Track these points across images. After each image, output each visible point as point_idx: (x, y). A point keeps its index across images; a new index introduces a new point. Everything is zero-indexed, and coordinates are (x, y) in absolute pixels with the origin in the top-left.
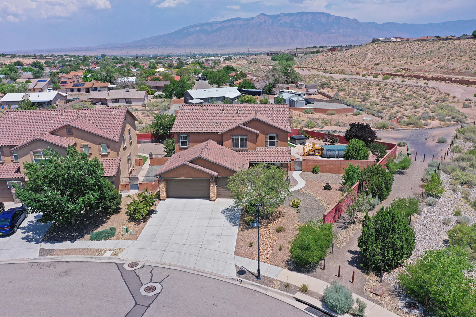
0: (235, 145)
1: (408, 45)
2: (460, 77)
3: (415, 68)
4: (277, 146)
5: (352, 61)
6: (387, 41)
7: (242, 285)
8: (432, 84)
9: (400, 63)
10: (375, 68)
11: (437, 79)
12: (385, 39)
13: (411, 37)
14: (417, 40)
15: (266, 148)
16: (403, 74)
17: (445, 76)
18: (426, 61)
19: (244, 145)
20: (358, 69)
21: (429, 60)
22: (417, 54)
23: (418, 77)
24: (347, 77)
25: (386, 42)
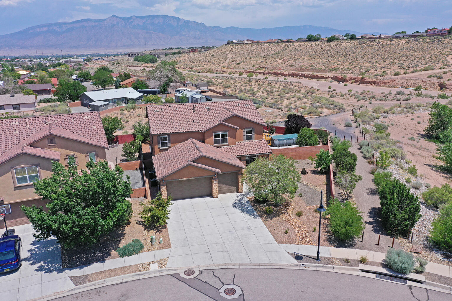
0: (217, 142)
1: (259, 46)
2: (311, 73)
3: (270, 66)
4: (253, 139)
5: (215, 61)
6: (241, 43)
7: (307, 268)
8: (290, 79)
9: (257, 62)
10: (237, 66)
11: (292, 75)
12: (238, 41)
13: (260, 40)
14: (266, 43)
15: (244, 142)
16: (263, 71)
17: (299, 73)
18: (278, 60)
19: (225, 141)
20: (222, 68)
21: (280, 60)
22: (268, 54)
23: (276, 74)
24: (218, 76)
25: (240, 44)
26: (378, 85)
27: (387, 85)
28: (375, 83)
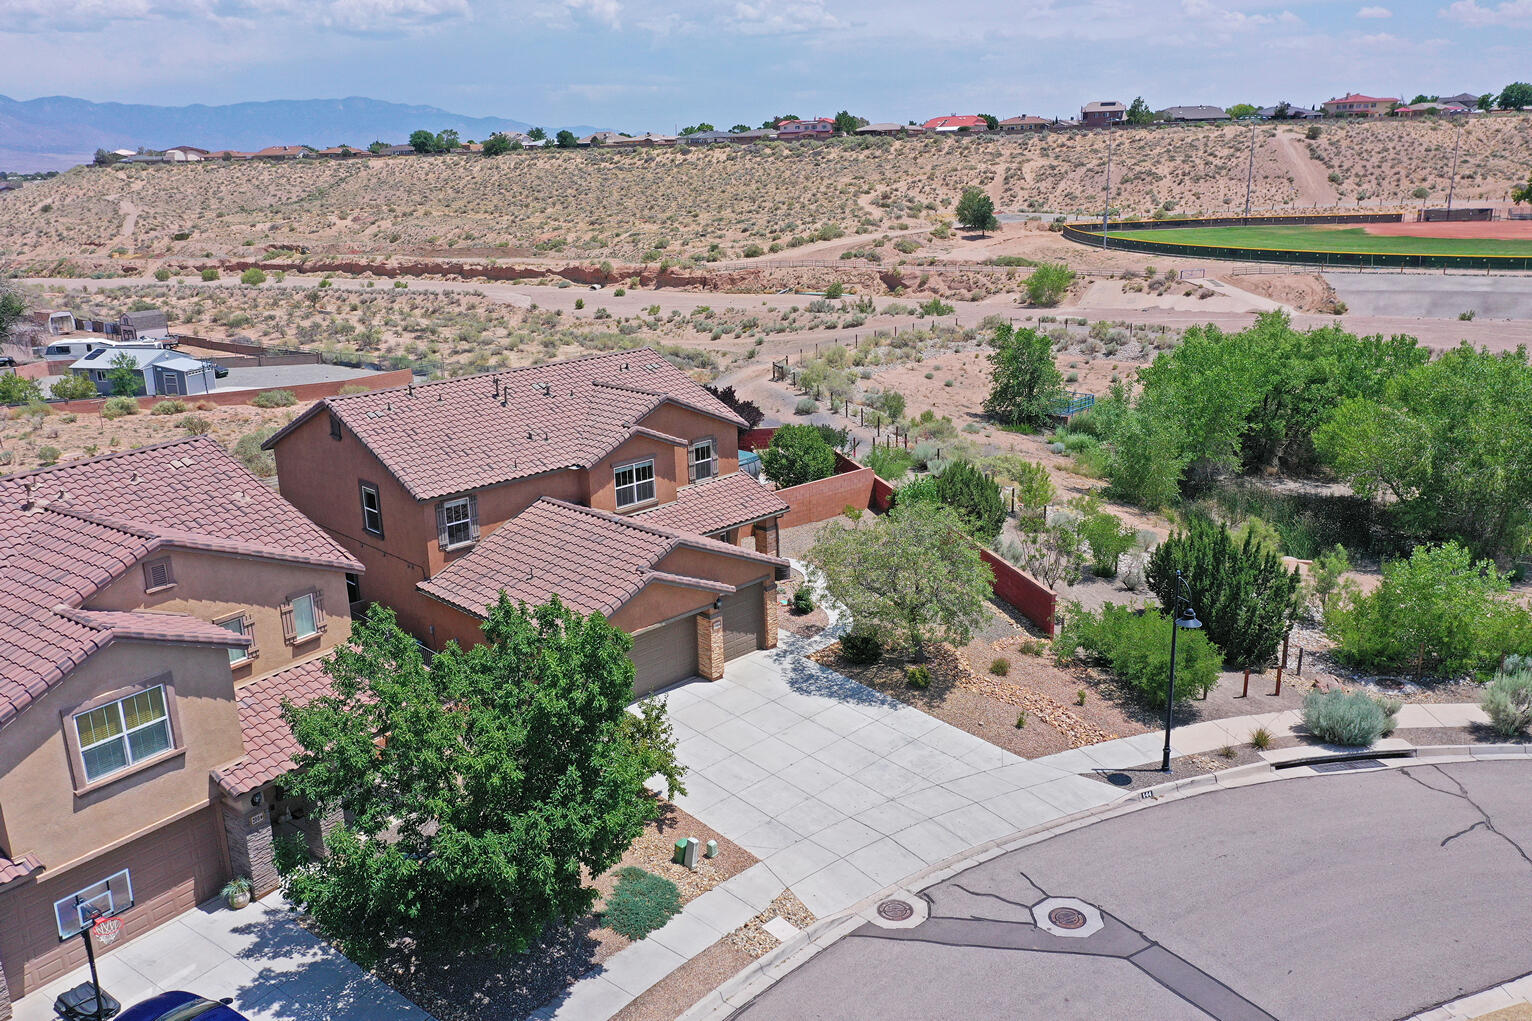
0: (624, 497)
1: (236, 171)
2: (484, 261)
3: (314, 244)
4: (716, 475)
5: (68, 229)
6: (159, 160)
8: (413, 283)
10: (178, 248)
11: (417, 271)
12: (139, 153)
13: (235, 149)
14: (260, 158)
15: (692, 486)
16: (297, 262)
17: (439, 260)
18: (332, 219)
19: (646, 492)
20: (116, 255)
22: (284, 199)
23: (354, 269)
25: (154, 162)
26: (716, 287)
28: (704, 282)
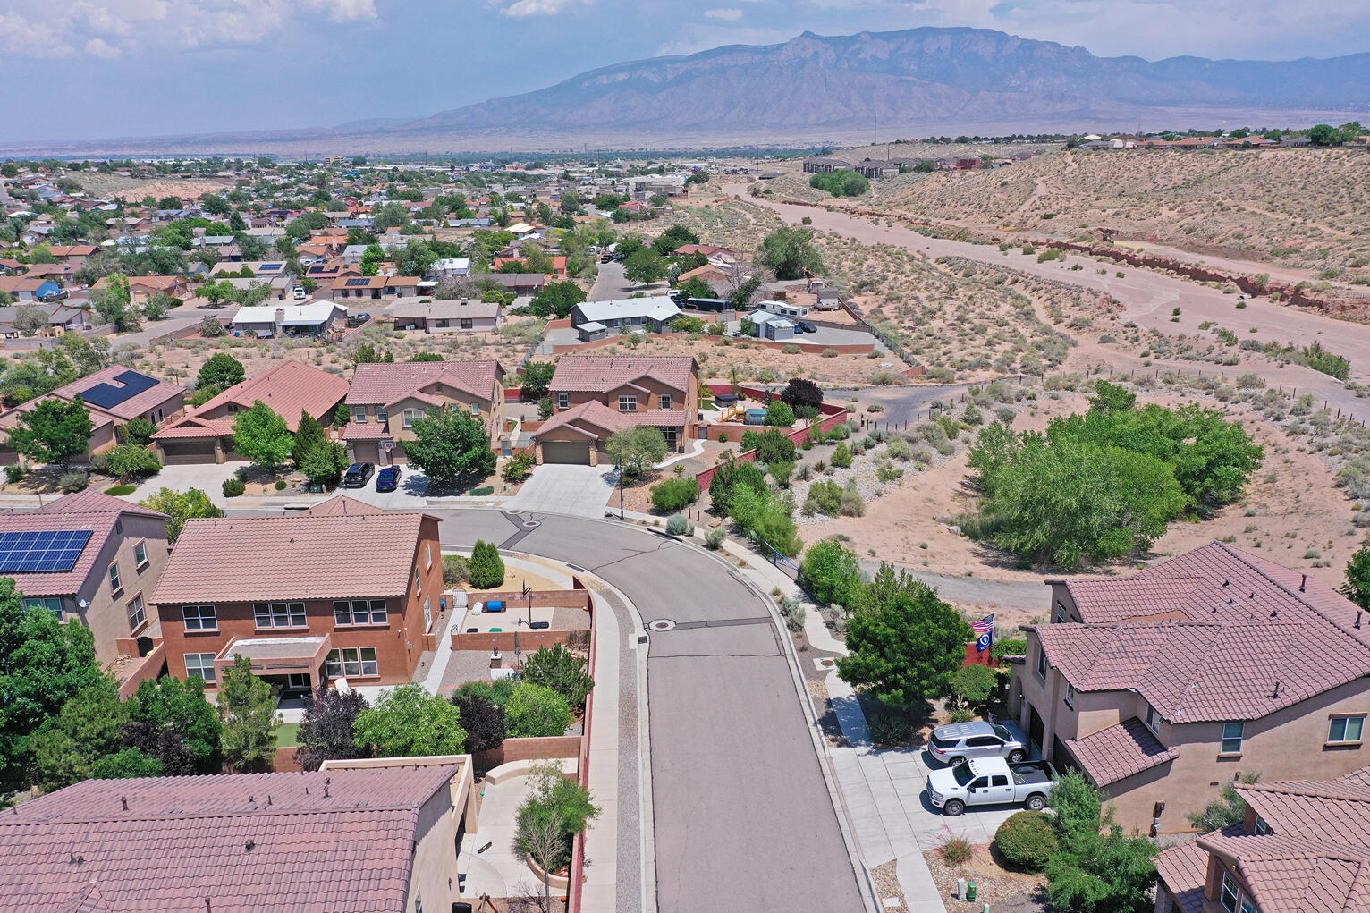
1: (1148, 159)
4: (672, 408)
7: (607, 523)
9: (1104, 213)
12: (1100, 139)
14: (1175, 147)
15: (659, 410)
16: (1094, 245)
18: (1164, 210)
20: (1001, 227)
21: (1171, 209)
25: (1099, 148)
26: (1327, 311)
27: (1349, 313)
